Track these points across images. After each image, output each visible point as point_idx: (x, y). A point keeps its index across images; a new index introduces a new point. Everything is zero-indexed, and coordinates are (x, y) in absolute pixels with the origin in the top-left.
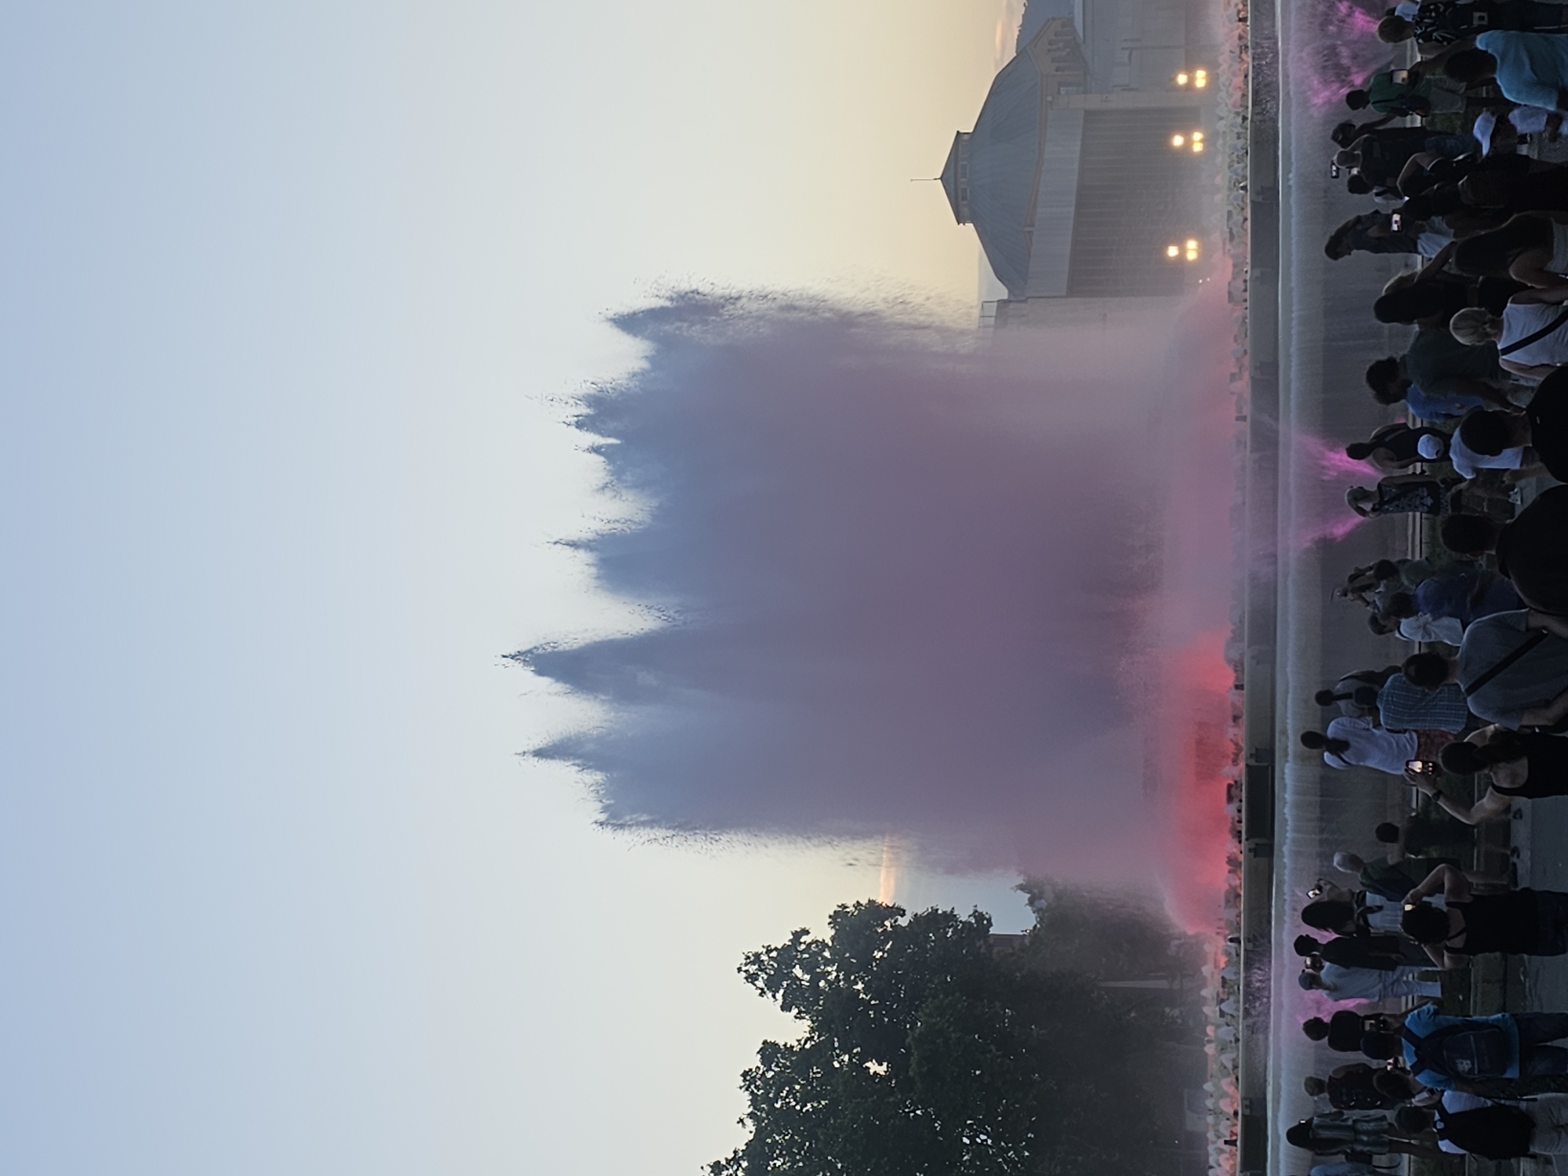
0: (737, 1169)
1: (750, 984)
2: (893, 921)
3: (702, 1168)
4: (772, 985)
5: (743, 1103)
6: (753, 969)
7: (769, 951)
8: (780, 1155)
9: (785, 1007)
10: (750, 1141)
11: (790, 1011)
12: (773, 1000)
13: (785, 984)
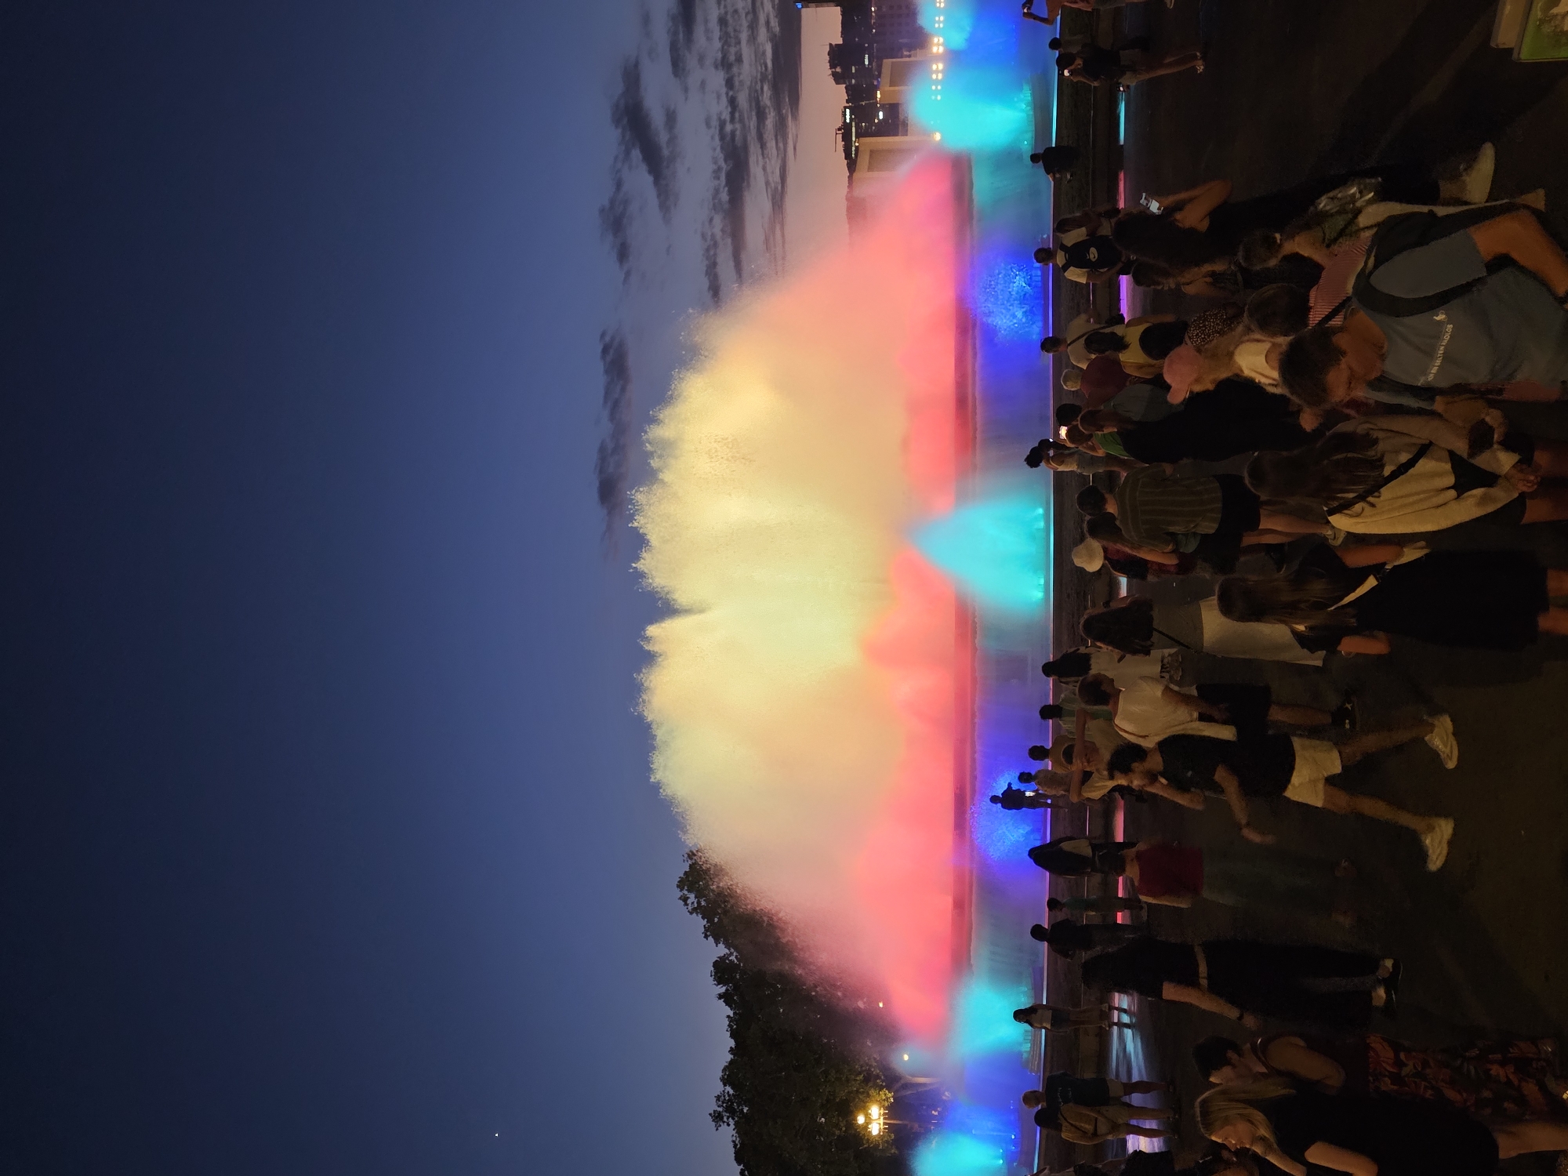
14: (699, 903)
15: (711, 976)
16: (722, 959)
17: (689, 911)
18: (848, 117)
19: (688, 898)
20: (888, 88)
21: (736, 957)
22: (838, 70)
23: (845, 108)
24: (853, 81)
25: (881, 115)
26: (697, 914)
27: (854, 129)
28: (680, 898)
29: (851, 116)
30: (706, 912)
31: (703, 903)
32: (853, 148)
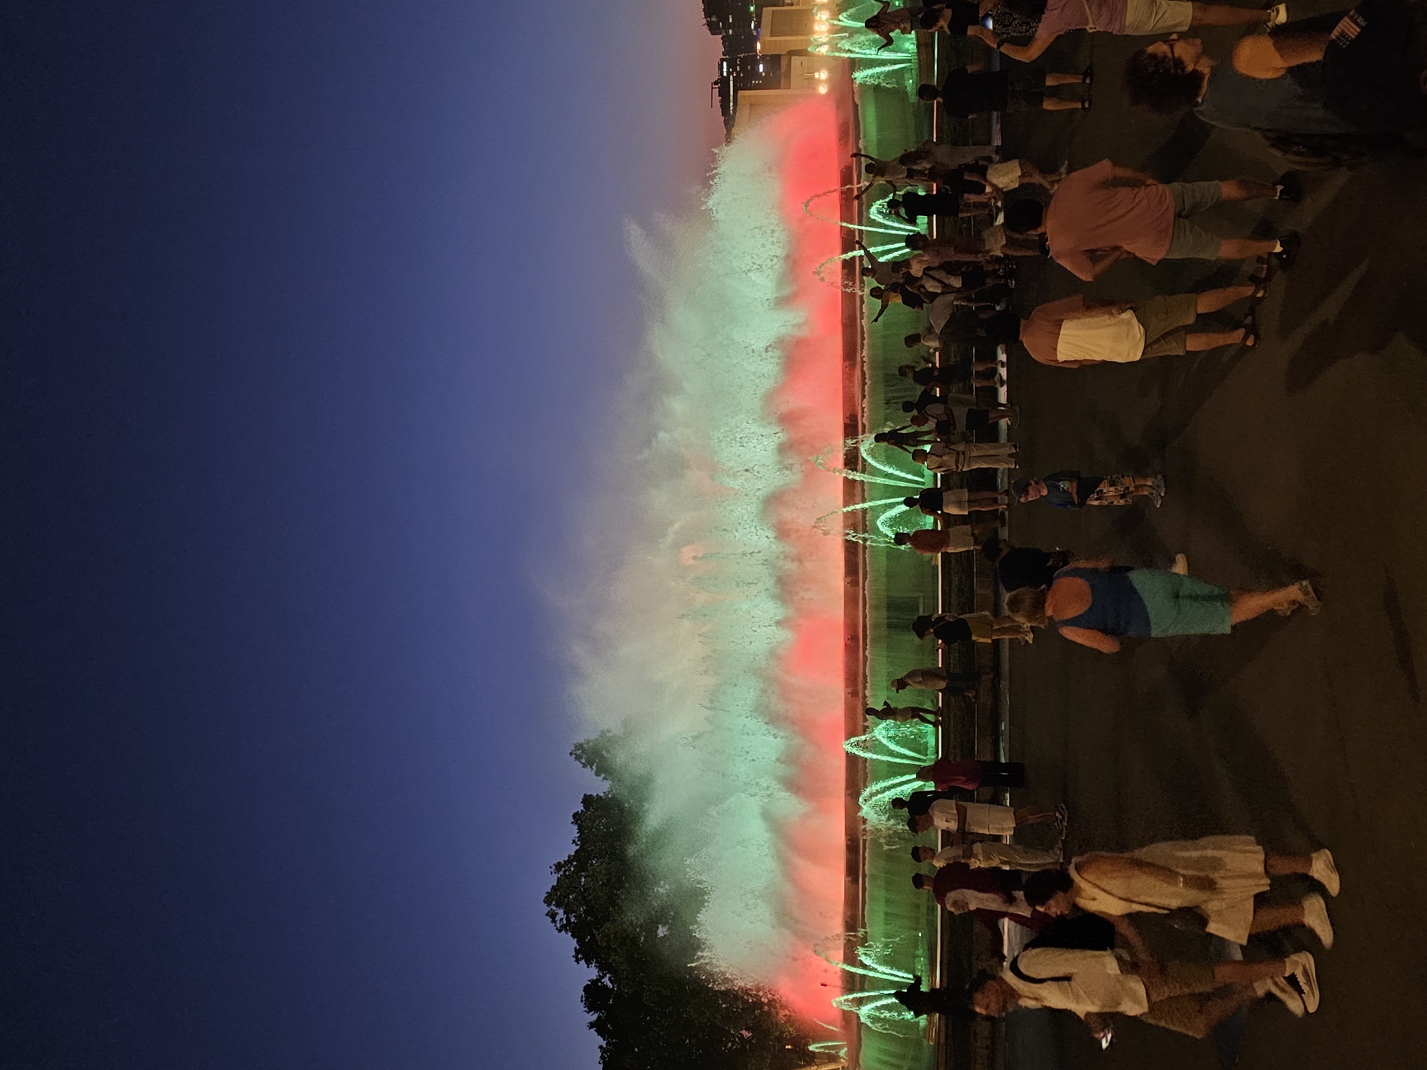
0: (571, 866)
1: (577, 761)
3: (551, 867)
4: (589, 763)
5: (574, 831)
6: (579, 752)
7: (588, 741)
8: (594, 857)
9: (597, 774)
10: (578, 850)
11: (600, 776)
12: (590, 769)
13: (597, 760)
14: (568, 919)
15: (582, 1001)
16: (594, 982)
17: (557, 929)
18: (725, 70)
19: (557, 913)
20: (768, 38)
21: (610, 979)
22: (714, 19)
23: (722, 60)
24: (731, 31)
25: (761, 68)
26: (566, 931)
27: (731, 83)
28: (547, 914)
29: (728, 69)
30: (576, 930)
31: (572, 921)
32: (731, 104)
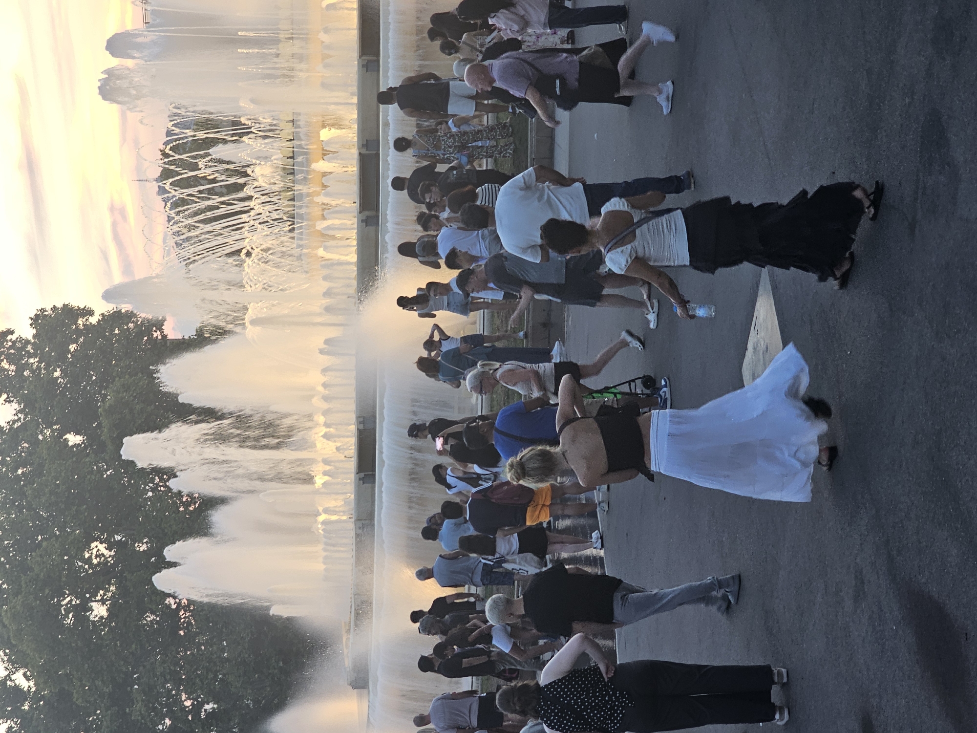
2: (84, 320)
